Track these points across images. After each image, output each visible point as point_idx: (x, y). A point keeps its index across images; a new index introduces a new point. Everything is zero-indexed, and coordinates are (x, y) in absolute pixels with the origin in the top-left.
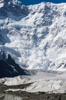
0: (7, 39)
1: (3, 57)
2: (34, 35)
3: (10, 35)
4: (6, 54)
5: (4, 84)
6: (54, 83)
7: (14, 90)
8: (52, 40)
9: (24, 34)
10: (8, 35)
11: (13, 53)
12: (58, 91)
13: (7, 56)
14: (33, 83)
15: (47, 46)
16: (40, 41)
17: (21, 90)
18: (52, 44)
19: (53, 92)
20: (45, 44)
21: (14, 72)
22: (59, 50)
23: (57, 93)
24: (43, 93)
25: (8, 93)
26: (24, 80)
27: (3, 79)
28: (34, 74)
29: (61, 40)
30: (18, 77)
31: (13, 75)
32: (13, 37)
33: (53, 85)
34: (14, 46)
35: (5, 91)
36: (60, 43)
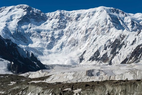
0: (30, 40)
1: (27, 55)
2: (52, 37)
3: (32, 37)
4: (30, 53)
5: (29, 77)
6: (68, 75)
7: (36, 82)
8: (67, 40)
9: (44, 36)
10: (31, 38)
11: (35, 52)
12: (72, 81)
13: (31, 55)
14: (51, 75)
15: (62, 45)
16: (57, 41)
17: (42, 81)
18: (67, 44)
19: (68, 82)
20: (61, 44)
21: (36, 67)
22: (72, 48)
23: (71, 83)
24: (60, 83)
25: (31, 85)
26: (44, 73)
27: (28, 73)
28: (53, 68)
29: (73, 40)
30: (40, 71)
31: (36, 70)
32: (35, 39)
33: (68, 76)
34: (36, 46)
35: (29, 83)
36: (73, 42)
